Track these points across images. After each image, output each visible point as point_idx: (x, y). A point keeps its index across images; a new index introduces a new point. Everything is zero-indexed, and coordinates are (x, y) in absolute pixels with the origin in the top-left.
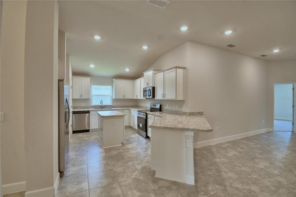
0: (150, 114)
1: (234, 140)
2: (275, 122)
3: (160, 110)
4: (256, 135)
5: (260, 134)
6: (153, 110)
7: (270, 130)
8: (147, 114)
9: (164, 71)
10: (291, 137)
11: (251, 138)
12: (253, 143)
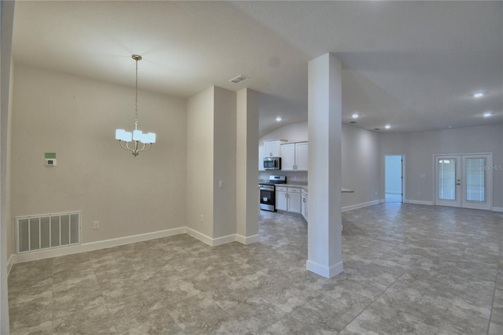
0: (277, 186)
3: (285, 182)
6: (280, 182)
8: (275, 187)
9: (295, 143)
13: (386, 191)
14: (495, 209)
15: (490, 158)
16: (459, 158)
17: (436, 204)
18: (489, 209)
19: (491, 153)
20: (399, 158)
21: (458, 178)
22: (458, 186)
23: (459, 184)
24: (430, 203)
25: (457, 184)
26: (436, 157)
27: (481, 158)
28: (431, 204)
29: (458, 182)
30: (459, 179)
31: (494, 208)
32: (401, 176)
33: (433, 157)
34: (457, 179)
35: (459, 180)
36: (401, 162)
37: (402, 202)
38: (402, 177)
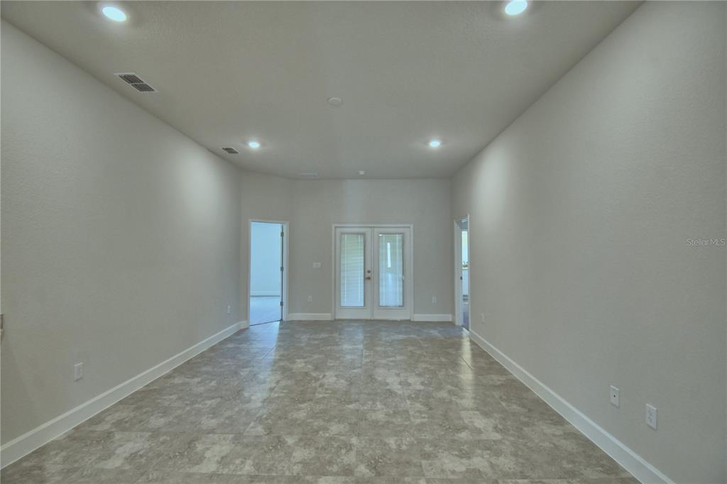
1: (148, 386)
2: (253, 303)
4: (212, 349)
5: (221, 343)
7: (243, 324)
10: (279, 334)
11: (199, 360)
12: (199, 379)
13: (252, 292)
14: (419, 317)
15: (409, 233)
16: (368, 231)
17: (337, 318)
18: (408, 318)
19: (412, 226)
20: (277, 228)
21: (368, 268)
22: (368, 281)
23: (369, 278)
24: (327, 316)
25: (367, 279)
26: (337, 229)
27: (399, 234)
28: (329, 319)
29: (368, 275)
30: (370, 269)
31: (416, 315)
32: (280, 266)
33: (333, 228)
34: (366, 271)
35: (369, 272)
36: (280, 237)
37: (282, 320)
38: (282, 269)
